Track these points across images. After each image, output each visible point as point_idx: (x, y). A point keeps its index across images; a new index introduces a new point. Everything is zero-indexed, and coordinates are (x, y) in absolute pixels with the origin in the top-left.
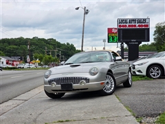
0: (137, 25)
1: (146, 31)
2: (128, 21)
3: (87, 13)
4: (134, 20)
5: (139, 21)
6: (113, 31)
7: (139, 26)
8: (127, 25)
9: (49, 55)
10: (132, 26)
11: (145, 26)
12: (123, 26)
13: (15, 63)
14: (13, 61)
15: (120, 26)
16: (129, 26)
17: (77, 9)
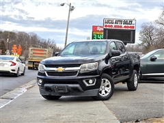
0: (123, 26)
2: (114, 21)
3: (72, 10)
4: (120, 21)
5: (126, 22)
6: (99, 29)
7: (125, 27)
8: (113, 25)
10: (118, 26)
11: (131, 27)
12: (109, 26)
15: (106, 26)
17: (63, 5)
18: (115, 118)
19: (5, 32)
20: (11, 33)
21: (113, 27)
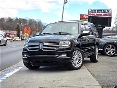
0: (103, 14)
2: (96, 11)
3: (66, 3)
4: (101, 11)
5: (104, 11)
7: (104, 15)
8: (95, 14)
10: (99, 15)
11: (108, 15)
12: (92, 14)
13: (11, 36)
14: (10, 34)
15: (90, 14)
16: (97, 15)
18: (98, 84)
19: (20, 19)
20: (24, 19)
21: (95, 15)
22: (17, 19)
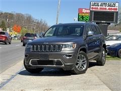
0: (107, 8)
1: (115, 14)
2: (100, 4)
4: (105, 4)
5: (110, 5)
7: (109, 9)
8: (99, 7)
9: (26, 28)
10: (103, 9)
11: (114, 9)
12: (95, 8)
15: (92, 8)
16: (101, 8)
19: (5, 13)
20: (10, 14)
21: (99, 9)
22: (2, 14)
